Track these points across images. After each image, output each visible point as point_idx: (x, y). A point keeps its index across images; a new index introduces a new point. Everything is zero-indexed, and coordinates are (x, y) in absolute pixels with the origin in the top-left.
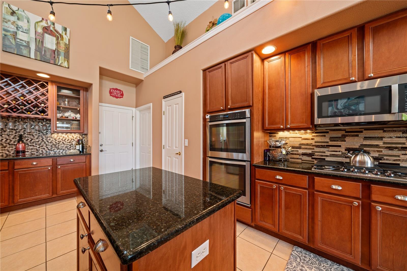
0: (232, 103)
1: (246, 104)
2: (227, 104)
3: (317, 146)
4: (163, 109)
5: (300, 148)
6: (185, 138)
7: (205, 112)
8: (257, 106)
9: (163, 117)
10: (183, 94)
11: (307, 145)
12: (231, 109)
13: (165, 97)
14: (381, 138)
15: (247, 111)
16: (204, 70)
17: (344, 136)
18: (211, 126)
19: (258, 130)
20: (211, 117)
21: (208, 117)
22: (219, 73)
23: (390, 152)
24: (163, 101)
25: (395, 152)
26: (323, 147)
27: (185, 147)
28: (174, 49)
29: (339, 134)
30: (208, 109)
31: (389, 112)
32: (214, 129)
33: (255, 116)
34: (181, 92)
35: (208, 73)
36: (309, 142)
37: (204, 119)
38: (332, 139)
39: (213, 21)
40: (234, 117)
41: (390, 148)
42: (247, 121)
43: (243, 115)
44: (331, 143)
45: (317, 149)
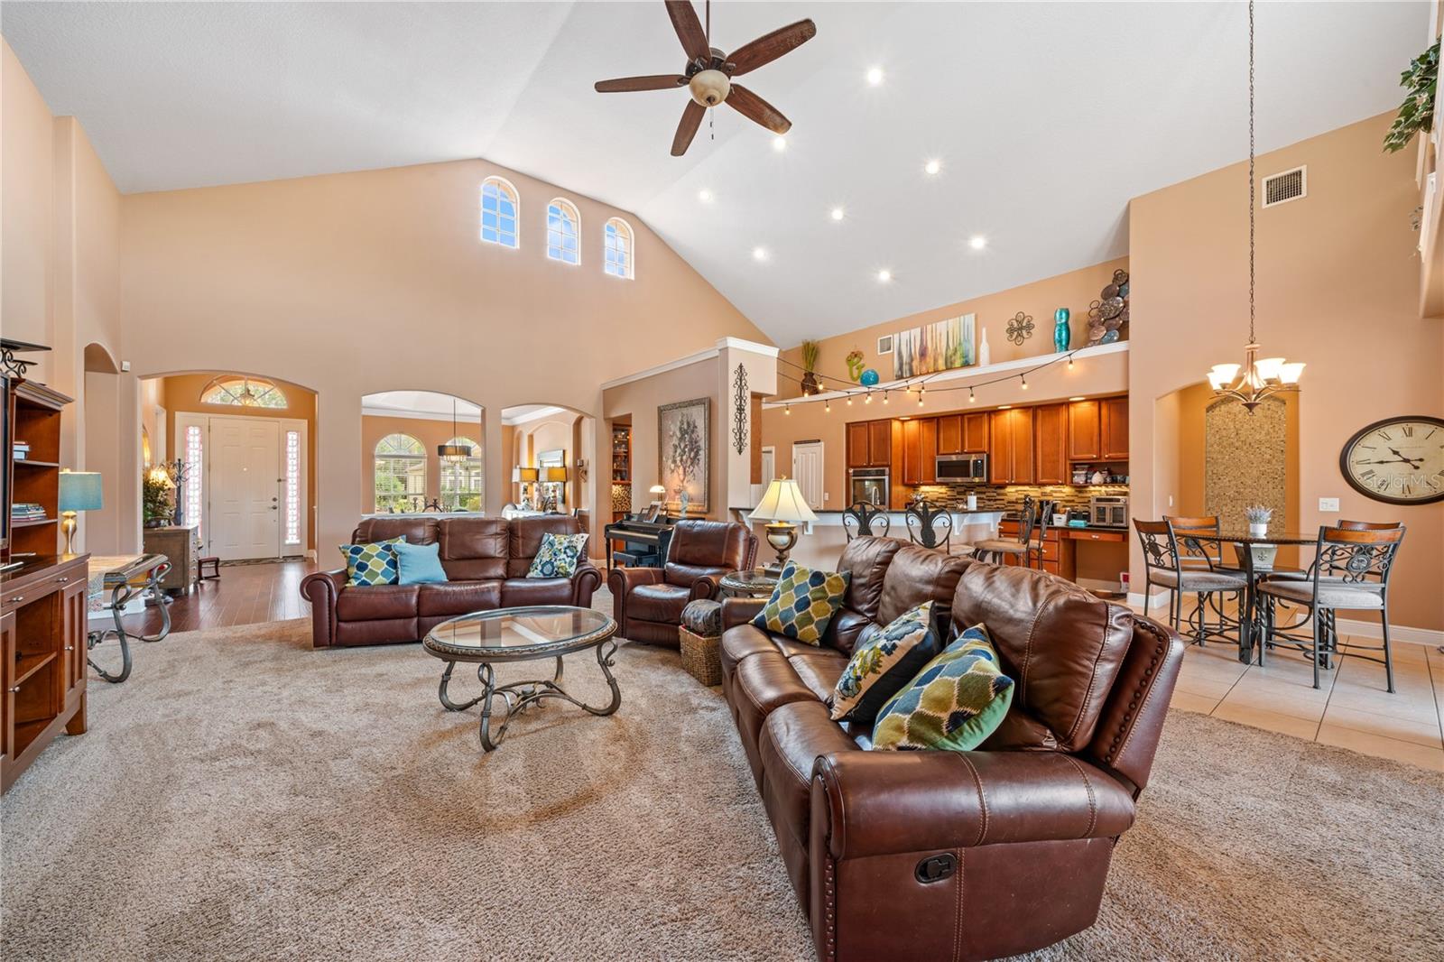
0: (875, 461)
1: (885, 463)
2: (869, 462)
3: (949, 500)
4: (794, 457)
5: (937, 501)
6: (825, 492)
7: (849, 466)
8: (896, 463)
9: (794, 466)
10: (822, 444)
11: (942, 498)
12: (873, 466)
13: (796, 443)
14: (984, 493)
15: (887, 469)
16: (848, 425)
17: (965, 491)
18: (854, 481)
19: (897, 484)
20: (854, 472)
21: (851, 471)
22: (863, 431)
23: (989, 503)
24: (794, 447)
25: (992, 503)
26: (953, 500)
27: (825, 501)
28: (804, 377)
29: (962, 489)
30: (851, 463)
31: (968, 475)
32: (857, 483)
33: (893, 474)
34: (819, 441)
35: (851, 428)
36: (944, 495)
37: (847, 473)
38: (959, 493)
39: (855, 351)
40: (878, 473)
41: (989, 500)
42: (887, 478)
43: (883, 473)
44: (958, 497)
45: (949, 502)
